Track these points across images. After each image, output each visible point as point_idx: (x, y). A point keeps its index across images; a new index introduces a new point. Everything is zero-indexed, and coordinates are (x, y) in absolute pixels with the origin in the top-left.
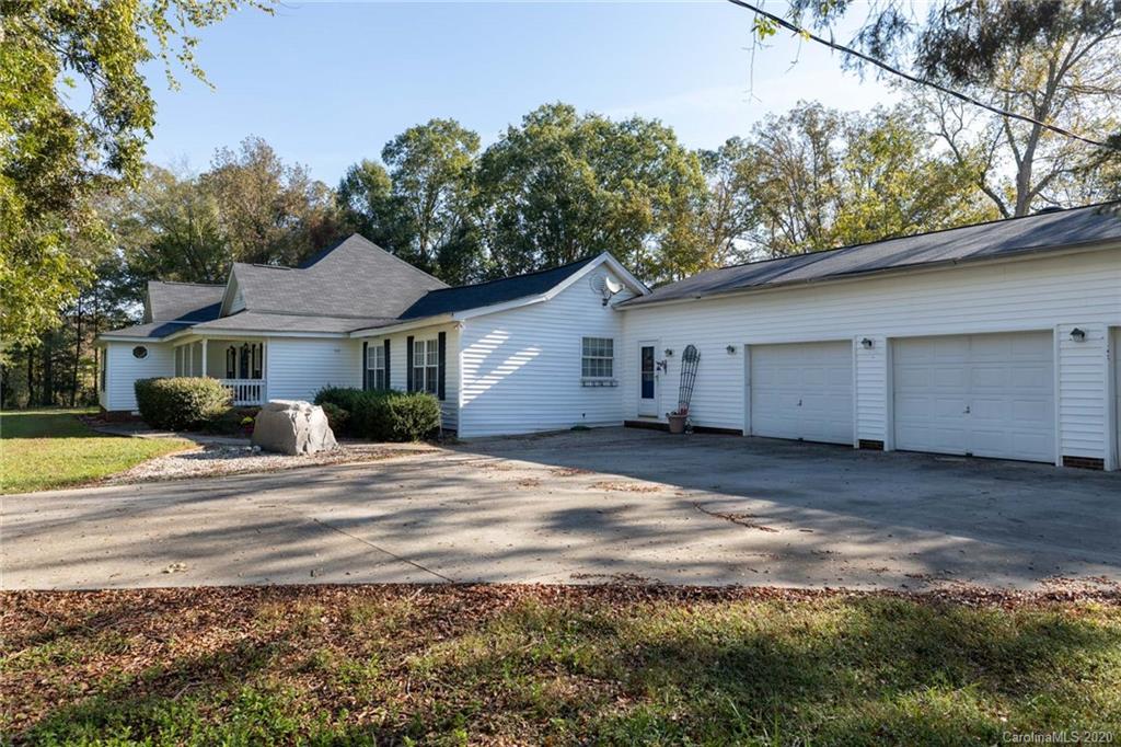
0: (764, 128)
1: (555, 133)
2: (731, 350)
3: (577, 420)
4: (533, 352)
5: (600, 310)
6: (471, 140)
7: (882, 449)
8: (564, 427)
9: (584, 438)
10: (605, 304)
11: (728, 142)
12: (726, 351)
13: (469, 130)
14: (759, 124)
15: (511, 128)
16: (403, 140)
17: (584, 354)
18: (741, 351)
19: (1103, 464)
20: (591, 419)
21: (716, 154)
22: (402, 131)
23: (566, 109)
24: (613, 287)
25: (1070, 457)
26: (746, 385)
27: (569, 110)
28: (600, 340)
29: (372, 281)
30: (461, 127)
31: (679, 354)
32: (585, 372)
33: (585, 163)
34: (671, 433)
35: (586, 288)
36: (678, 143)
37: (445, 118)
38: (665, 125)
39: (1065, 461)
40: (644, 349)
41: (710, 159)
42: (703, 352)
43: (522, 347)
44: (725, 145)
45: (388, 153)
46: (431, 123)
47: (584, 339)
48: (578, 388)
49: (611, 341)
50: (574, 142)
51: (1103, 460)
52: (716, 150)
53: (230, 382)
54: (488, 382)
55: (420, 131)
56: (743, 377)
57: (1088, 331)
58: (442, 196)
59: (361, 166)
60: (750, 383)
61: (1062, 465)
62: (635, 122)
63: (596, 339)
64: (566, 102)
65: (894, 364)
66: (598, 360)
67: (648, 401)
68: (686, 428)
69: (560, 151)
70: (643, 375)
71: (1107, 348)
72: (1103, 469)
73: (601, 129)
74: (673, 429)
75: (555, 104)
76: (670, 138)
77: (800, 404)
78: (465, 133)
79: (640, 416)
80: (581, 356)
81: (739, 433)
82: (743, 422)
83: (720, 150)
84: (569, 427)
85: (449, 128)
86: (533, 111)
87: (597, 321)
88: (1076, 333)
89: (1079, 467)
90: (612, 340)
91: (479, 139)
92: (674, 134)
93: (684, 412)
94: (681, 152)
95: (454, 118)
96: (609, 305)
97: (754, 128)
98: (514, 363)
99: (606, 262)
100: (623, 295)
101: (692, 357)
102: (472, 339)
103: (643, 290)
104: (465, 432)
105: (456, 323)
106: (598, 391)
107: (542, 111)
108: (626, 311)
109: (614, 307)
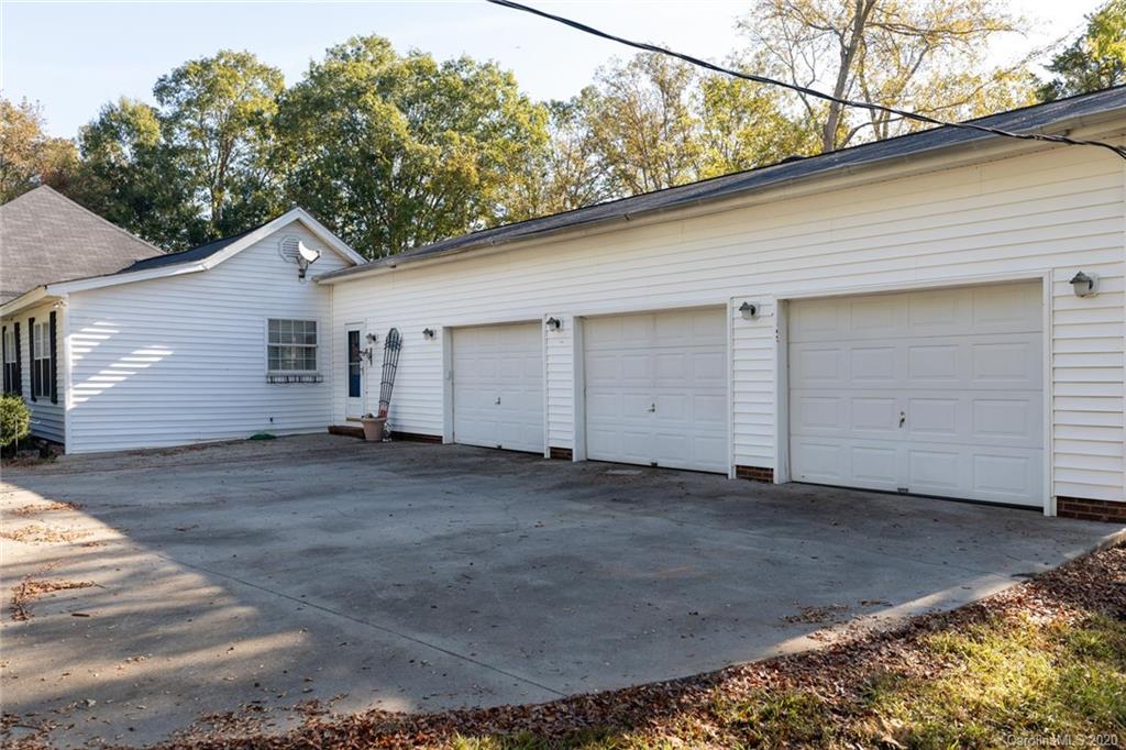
0: (608, 73)
1: (364, 70)
2: (429, 333)
3: (262, 426)
5: (297, 284)
6: (271, 75)
7: (571, 459)
8: (240, 436)
9: (266, 449)
10: (302, 276)
11: (583, 92)
12: (423, 335)
13: (270, 65)
14: (602, 69)
15: (312, 64)
16: (180, 75)
17: (271, 339)
18: (440, 334)
19: (772, 476)
20: (283, 425)
21: (570, 107)
22: (179, 65)
23: (380, 43)
24: (308, 254)
25: (743, 467)
26: (446, 379)
27: (383, 44)
28: (296, 322)
29: (51, 247)
30: (260, 61)
31: (382, 339)
32: (273, 364)
33: (394, 108)
34: (366, 442)
35: (273, 255)
36: (519, 91)
37: (238, 50)
38: (503, 69)
39: (738, 472)
40: (350, 333)
41: (562, 112)
42: (405, 338)
44: (579, 95)
45: (162, 90)
46: (221, 56)
47: (271, 322)
48: (265, 385)
49: (313, 324)
50: (387, 84)
51: (772, 470)
52: (567, 101)
54: (110, 379)
55: (206, 65)
56: (441, 370)
57: (759, 306)
58: (240, 144)
59: (117, 105)
60: (451, 376)
61: (735, 477)
62: (464, 62)
63: (289, 322)
64: (381, 35)
65: (584, 351)
66: (291, 348)
67: (354, 400)
68: (383, 434)
69: (365, 93)
70: (351, 367)
71: (776, 328)
72: (772, 481)
73: (421, 69)
74: (369, 435)
75: (367, 35)
76: (508, 84)
77: (499, 403)
78: (263, 70)
79: (348, 420)
80: (267, 343)
81: (438, 440)
82: (441, 426)
83: (572, 101)
84: (247, 436)
85: (241, 61)
86: (340, 43)
87: (288, 298)
88: (745, 307)
89: (750, 479)
90: (315, 323)
91: (283, 77)
92: (515, 79)
93: (383, 414)
94: (524, 101)
95: (250, 51)
96: (308, 278)
97: (597, 74)
99: (298, 220)
100: (329, 264)
101: (394, 342)
102: (83, 320)
103: (357, 258)
104: (72, 447)
105: (57, 300)
106: (295, 388)
107: (352, 44)
108: (332, 285)
109: (316, 280)
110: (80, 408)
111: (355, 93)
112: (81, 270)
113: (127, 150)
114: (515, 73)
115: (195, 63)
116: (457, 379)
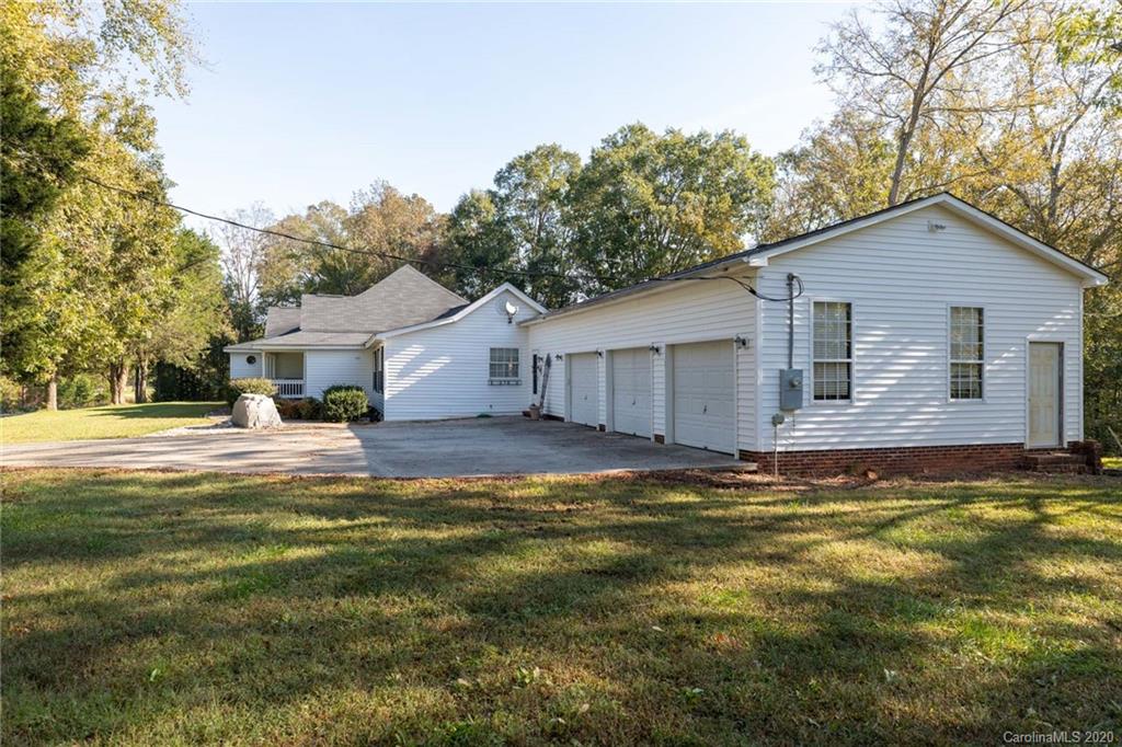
2: (561, 357)
3: (485, 410)
4: (446, 360)
5: (508, 327)
6: (572, 158)
7: (605, 431)
9: (482, 421)
10: (510, 322)
12: (558, 359)
13: (571, 151)
15: (594, 150)
17: (491, 360)
18: (564, 358)
19: (664, 440)
20: (497, 410)
22: (511, 160)
23: (641, 129)
24: (511, 309)
25: (656, 435)
26: (566, 385)
27: (643, 129)
28: (507, 349)
30: (564, 149)
31: (544, 360)
32: (492, 374)
34: (532, 419)
35: (493, 311)
36: (751, 151)
37: (550, 143)
42: (552, 359)
43: (436, 356)
46: (538, 149)
47: (491, 349)
48: (486, 386)
49: (516, 351)
50: (640, 162)
51: (664, 436)
53: (277, 382)
54: (408, 382)
55: (528, 158)
56: (564, 379)
60: (570, 383)
61: (654, 440)
62: (702, 136)
63: (502, 349)
65: (613, 370)
66: (503, 365)
67: (535, 396)
68: (540, 415)
70: (534, 376)
71: (665, 360)
72: (664, 443)
74: (534, 415)
76: (742, 146)
77: (586, 399)
78: (567, 155)
79: (530, 407)
80: (489, 362)
81: (561, 420)
82: (564, 412)
84: (475, 415)
85: (551, 151)
86: (614, 133)
87: (503, 336)
90: (518, 350)
93: (542, 404)
96: (514, 323)
98: (429, 368)
99: (507, 290)
100: (526, 314)
101: (548, 363)
102: (395, 352)
103: (542, 310)
104: (387, 417)
105: (380, 342)
106: (505, 388)
107: (621, 132)
108: (527, 327)
109: (519, 323)
110: (394, 397)
111: (616, 172)
112: (421, 316)
113: (474, 225)
114: (748, 137)
115: (521, 157)
116: (573, 385)
